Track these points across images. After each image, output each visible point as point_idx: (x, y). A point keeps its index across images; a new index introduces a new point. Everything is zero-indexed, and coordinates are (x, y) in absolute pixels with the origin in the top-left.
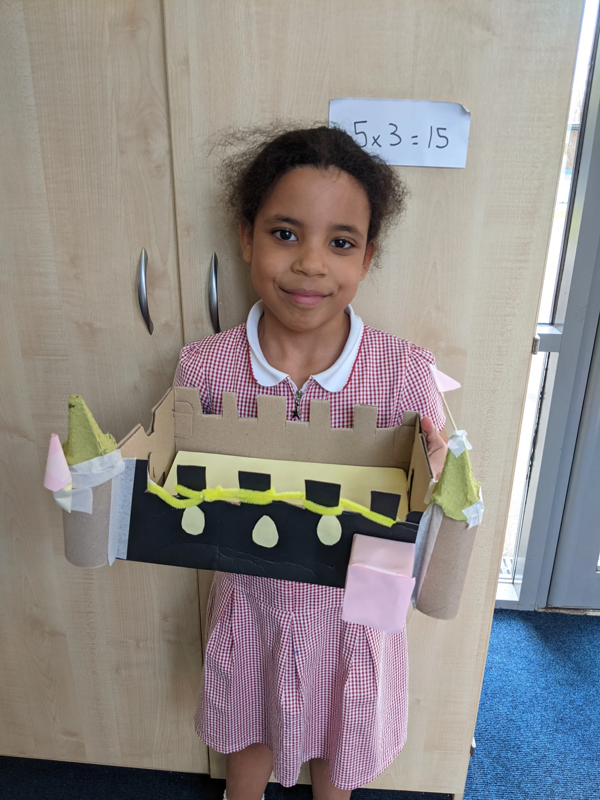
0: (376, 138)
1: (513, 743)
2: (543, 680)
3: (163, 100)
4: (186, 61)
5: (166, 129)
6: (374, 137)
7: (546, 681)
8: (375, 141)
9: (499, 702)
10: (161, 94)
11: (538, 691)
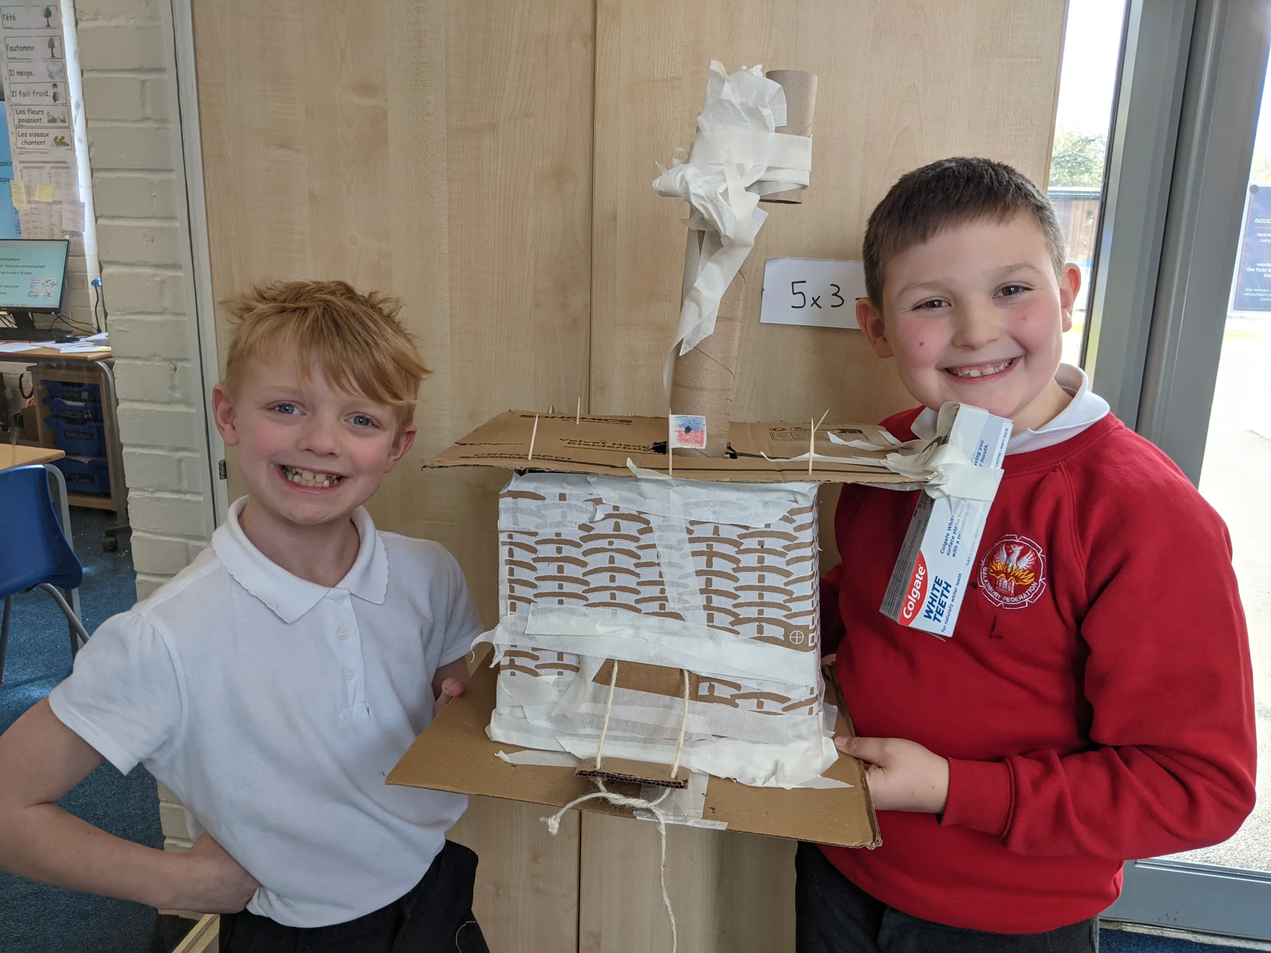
0: (815, 299)
3: (586, 253)
5: (587, 284)
6: (813, 298)
8: (815, 302)
10: (584, 246)
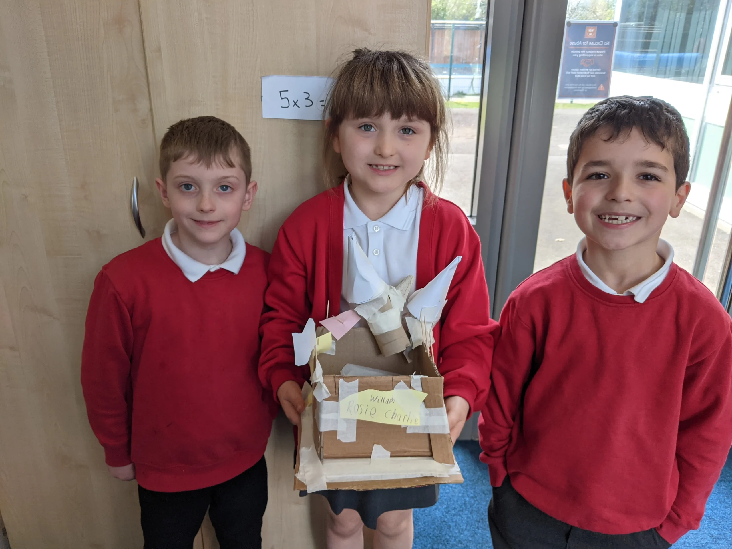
1: (443, 538)
2: (472, 491)
3: (144, 74)
4: (159, 50)
5: (147, 95)
6: (294, 101)
7: (474, 492)
8: (295, 103)
9: (436, 509)
10: (143, 70)
11: (467, 499)
